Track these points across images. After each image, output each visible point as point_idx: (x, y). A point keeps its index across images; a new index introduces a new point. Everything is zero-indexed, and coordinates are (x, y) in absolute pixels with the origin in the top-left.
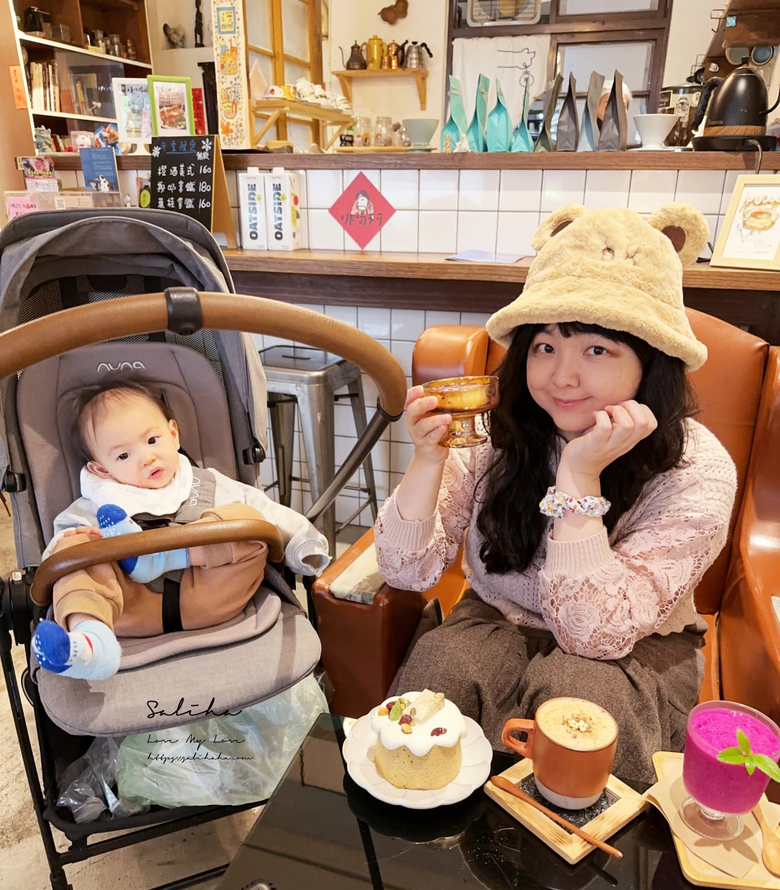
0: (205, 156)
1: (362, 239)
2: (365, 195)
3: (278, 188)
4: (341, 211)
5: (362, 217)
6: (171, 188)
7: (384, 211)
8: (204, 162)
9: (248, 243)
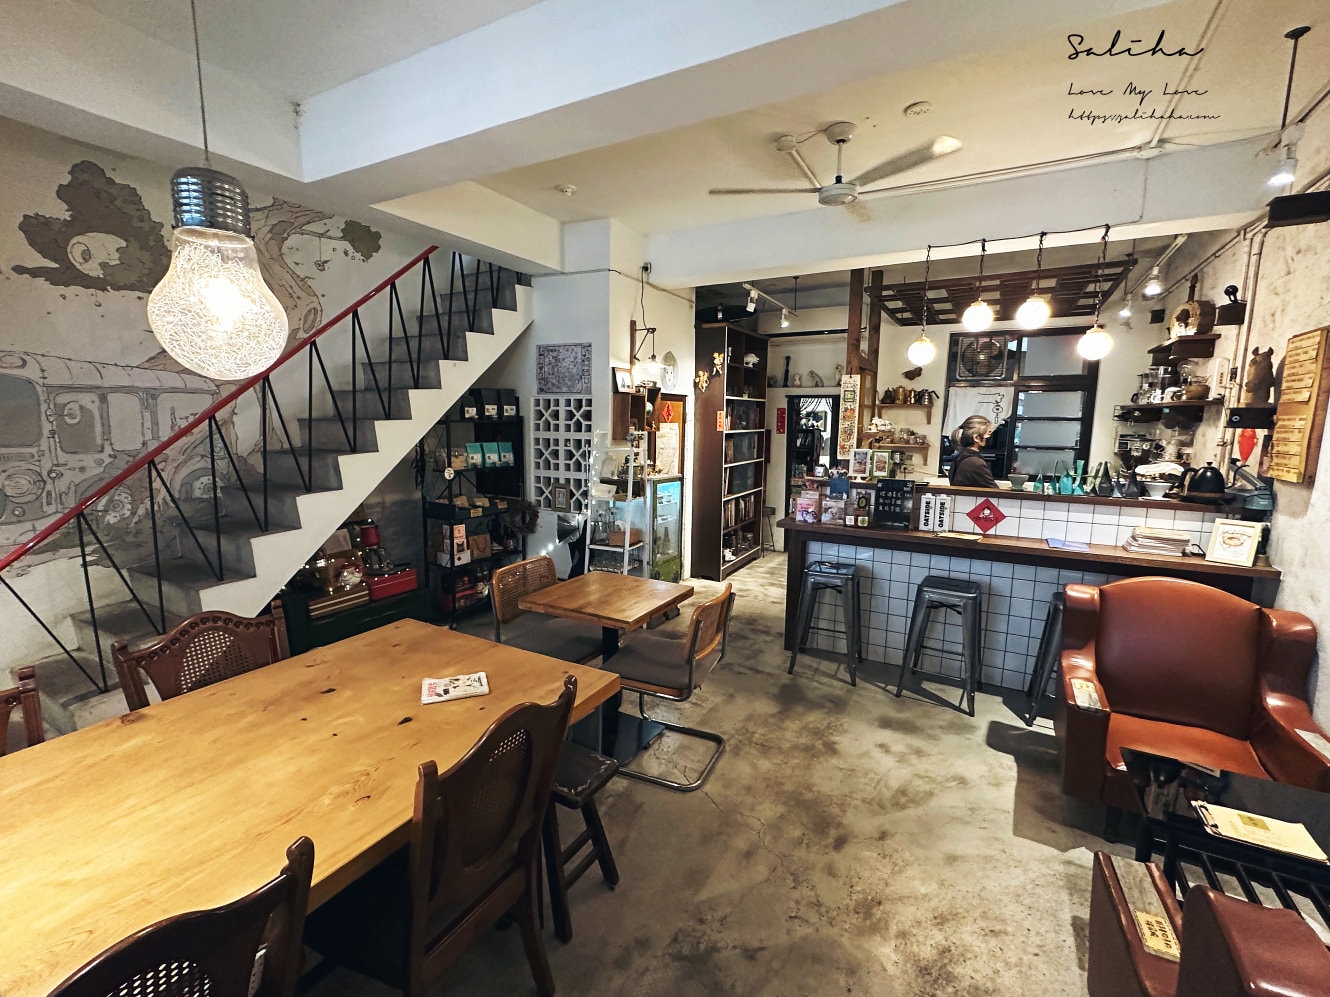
0: (908, 489)
1: (985, 528)
2: (989, 508)
3: (942, 504)
4: (974, 516)
5: (986, 519)
6: (887, 501)
7: (999, 517)
8: (907, 492)
9: (922, 527)
